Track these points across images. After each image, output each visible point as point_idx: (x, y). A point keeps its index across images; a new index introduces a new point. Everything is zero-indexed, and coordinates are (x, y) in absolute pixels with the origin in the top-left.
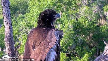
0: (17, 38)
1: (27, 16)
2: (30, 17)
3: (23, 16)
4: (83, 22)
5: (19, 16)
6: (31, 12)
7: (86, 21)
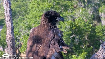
0: (18, 39)
1: (27, 18)
2: (30, 19)
3: (23, 18)
4: (80, 23)
5: (20, 18)
6: (31, 14)
7: (83, 22)
